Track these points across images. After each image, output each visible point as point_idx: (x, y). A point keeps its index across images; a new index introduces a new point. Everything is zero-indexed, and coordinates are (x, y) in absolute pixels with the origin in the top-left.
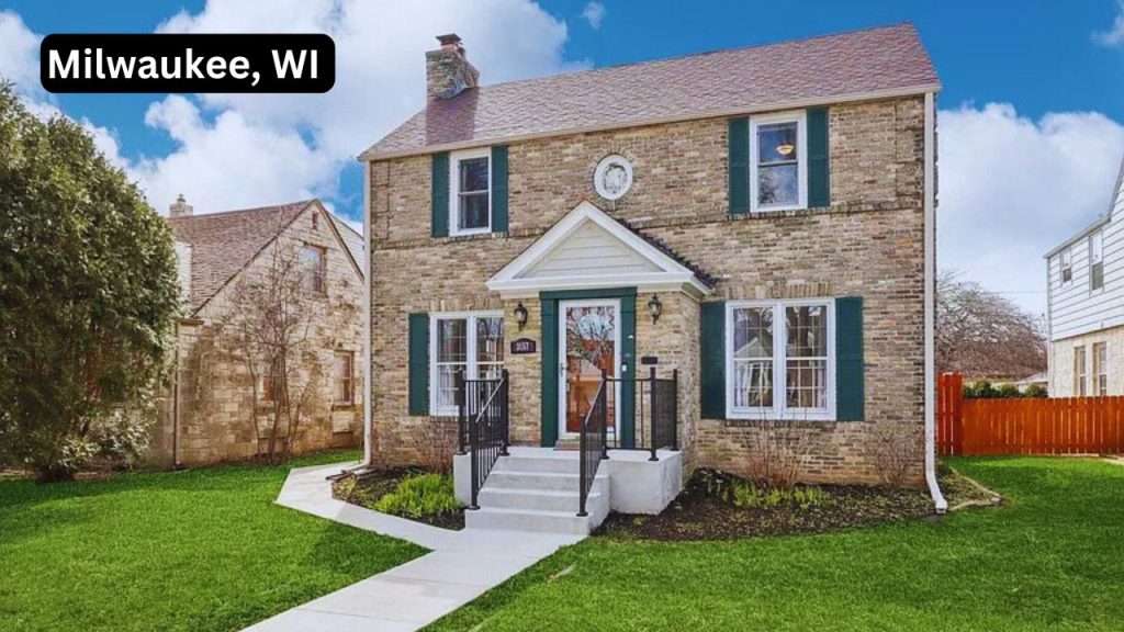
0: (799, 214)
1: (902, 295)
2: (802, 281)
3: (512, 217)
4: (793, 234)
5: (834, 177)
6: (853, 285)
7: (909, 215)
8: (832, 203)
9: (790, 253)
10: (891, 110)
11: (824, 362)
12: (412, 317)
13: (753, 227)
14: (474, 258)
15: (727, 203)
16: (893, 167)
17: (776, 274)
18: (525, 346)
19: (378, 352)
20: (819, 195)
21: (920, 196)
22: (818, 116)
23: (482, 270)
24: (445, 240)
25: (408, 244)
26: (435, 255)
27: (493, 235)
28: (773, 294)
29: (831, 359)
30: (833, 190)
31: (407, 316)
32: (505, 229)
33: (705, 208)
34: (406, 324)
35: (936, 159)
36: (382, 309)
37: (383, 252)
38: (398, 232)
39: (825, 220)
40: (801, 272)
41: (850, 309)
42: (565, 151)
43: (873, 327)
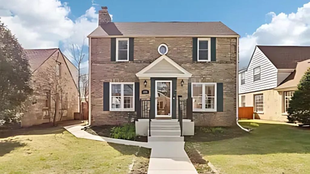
0: (209, 62)
1: (231, 83)
2: (209, 79)
3: (134, 57)
4: (207, 67)
5: (217, 54)
6: (221, 80)
7: (233, 64)
8: (216, 60)
9: (207, 72)
10: (229, 40)
11: (214, 98)
12: (104, 83)
13: (198, 65)
14: (124, 68)
15: (192, 59)
16: (230, 53)
17: (204, 76)
18: (147, 92)
19: (93, 93)
20: (213, 58)
21: (236, 61)
22: (213, 40)
23: (126, 71)
24: (115, 62)
25: (103, 62)
26: (111, 66)
27: (130, 62)
28: (202, 81)
29: (216, 97)
30: (217, 58)
31: (103, 83)
32: (133, 60)
33: (187, 59)
34: (102, 85)
35: (239, 52)
36: (94, 80)
37: (95, 64)
38: (99, 59)
39: (215, 64)
40: (210, 76)
41: (220, 85)
42: (150, 41)
43: (225, 90)
